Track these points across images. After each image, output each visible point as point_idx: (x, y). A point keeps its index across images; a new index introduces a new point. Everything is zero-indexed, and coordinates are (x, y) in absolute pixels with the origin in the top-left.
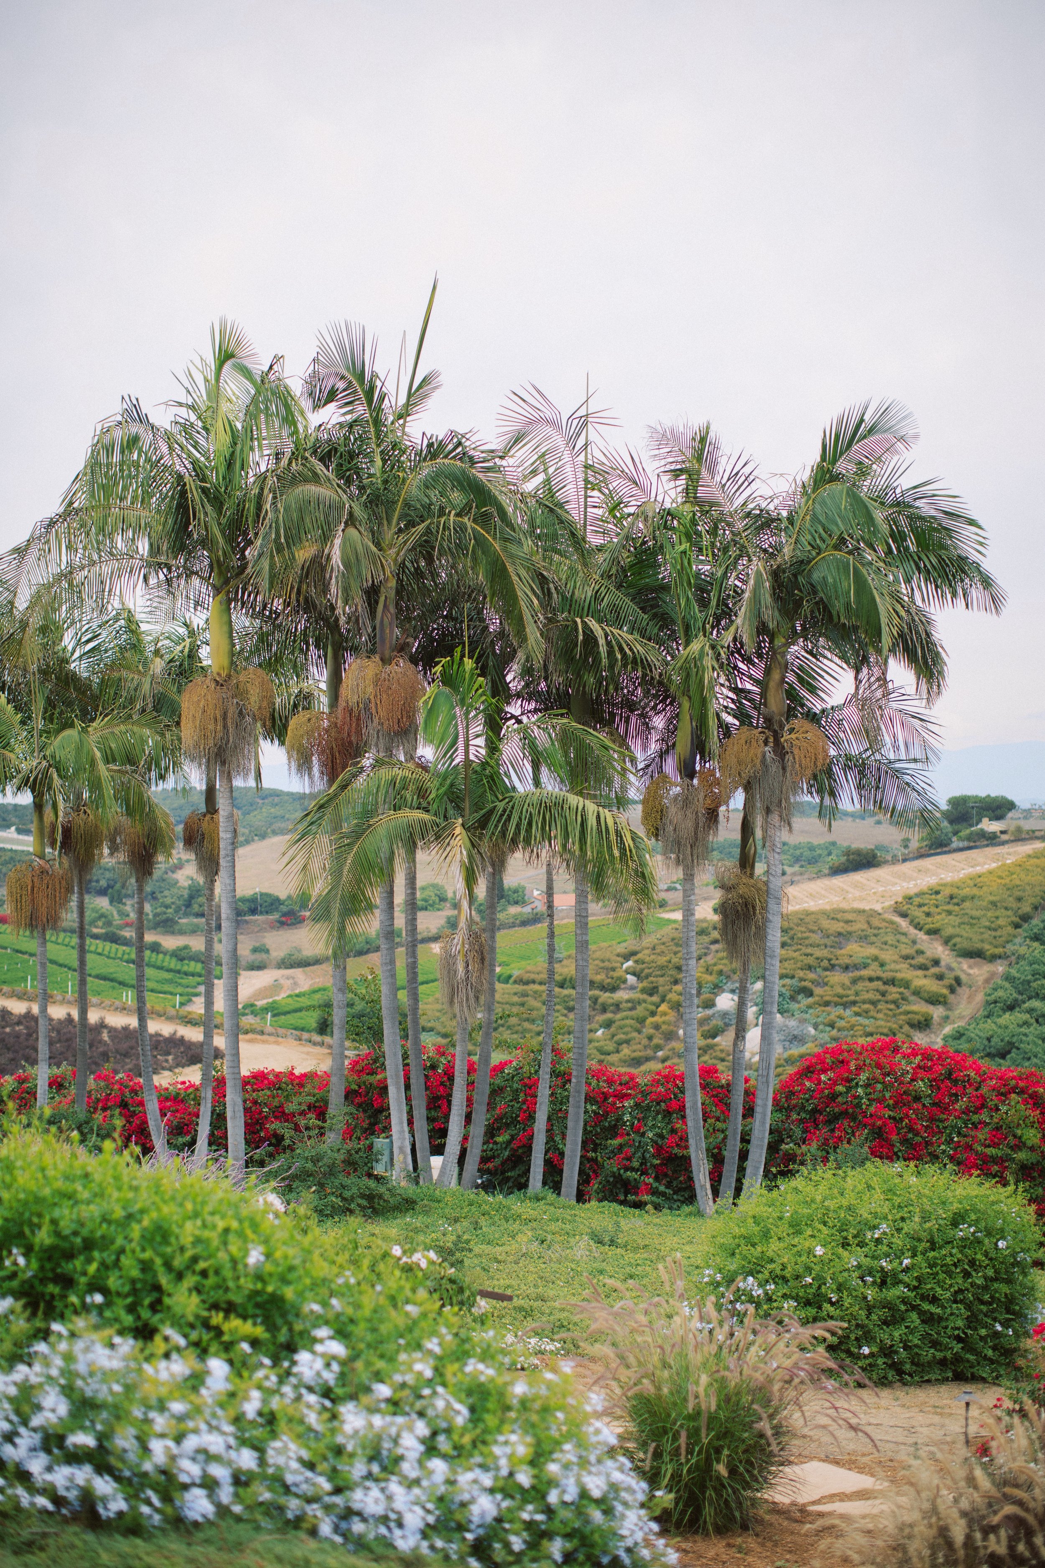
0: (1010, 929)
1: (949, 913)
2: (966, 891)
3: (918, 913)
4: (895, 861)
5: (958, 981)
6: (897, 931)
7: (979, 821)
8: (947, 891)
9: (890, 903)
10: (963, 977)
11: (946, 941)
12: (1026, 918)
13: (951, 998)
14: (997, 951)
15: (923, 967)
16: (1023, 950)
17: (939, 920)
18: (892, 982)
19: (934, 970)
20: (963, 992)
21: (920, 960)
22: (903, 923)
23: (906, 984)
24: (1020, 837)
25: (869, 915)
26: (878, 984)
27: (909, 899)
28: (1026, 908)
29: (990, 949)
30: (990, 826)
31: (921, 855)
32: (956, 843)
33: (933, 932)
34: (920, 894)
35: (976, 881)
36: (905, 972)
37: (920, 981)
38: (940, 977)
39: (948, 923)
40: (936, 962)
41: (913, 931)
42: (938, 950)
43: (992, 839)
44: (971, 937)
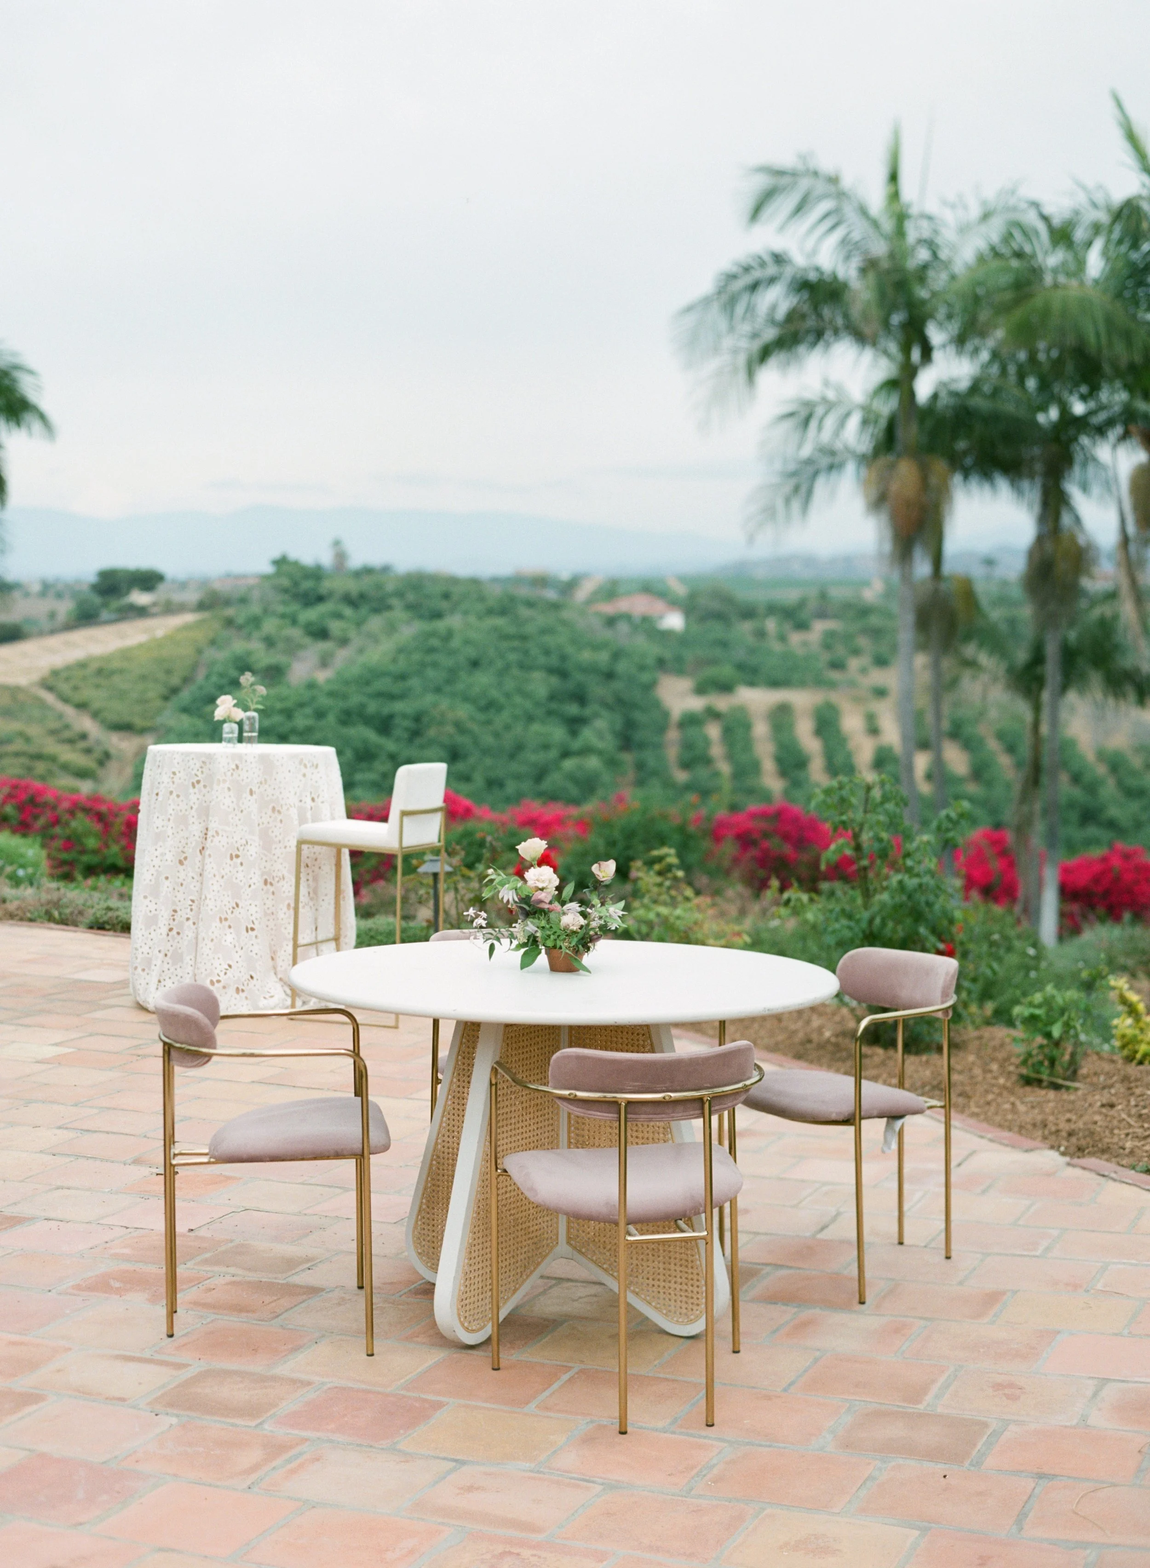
0: (159, 703)
1: (97, 686)
2: (115, 665)
3: (65, 688)
4: (41, 634)
5: (107, 755)
6: (42, 704)
7: (128, 593)
8: (95, 666)
9: (35, 677)
10: (113, 751)
11: (95, 715)
12: (175, 691)
13: (100, 772)
14: (148, 724)
15: (71, 741)
16: (172, 723)
17: (87, 693)
18: (39, 757)
19: (82, 745)
20: (113, 766)
21: (67, 734)
22: (49, 698)
23: (53, 759)
24: (170, 609)
25: (14, 691)
26: (23, 760)
27: (55, 673)
28: (175, 680)
29: (138, 722)
30: (140, 598)
31: (69, 627)
32: (105, 615)
33: (82, 706)
34: (68, 668)
35: (126, 654)
36: (51, 747)
37: (69, 755)
38: (88, 751)
39: (96, 696)
40: (84, 736)
41: (60, 706)
42: (86, 724)
43: (141, 612)
44: (119, 710)
